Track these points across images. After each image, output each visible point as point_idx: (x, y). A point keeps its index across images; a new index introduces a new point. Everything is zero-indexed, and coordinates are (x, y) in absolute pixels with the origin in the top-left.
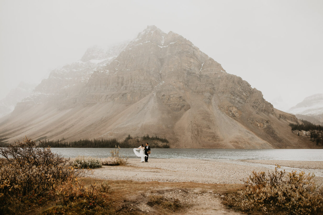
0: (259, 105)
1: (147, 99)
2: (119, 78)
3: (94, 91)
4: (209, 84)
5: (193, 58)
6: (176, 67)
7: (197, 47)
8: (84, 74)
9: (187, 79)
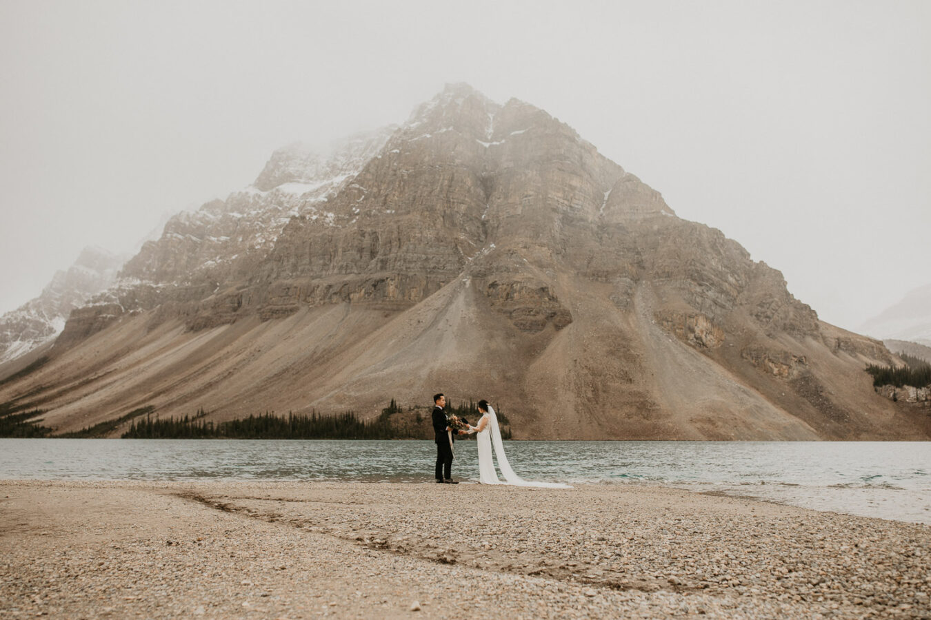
0: (776, 311)
1: (444, 295)
2: (364, 237)
3: (290, 274)
4: (625, 250)
5: (581, 176)
6: (529, 202)
7: (590, 144)
8: (263, 226)
9: (562, 237)
